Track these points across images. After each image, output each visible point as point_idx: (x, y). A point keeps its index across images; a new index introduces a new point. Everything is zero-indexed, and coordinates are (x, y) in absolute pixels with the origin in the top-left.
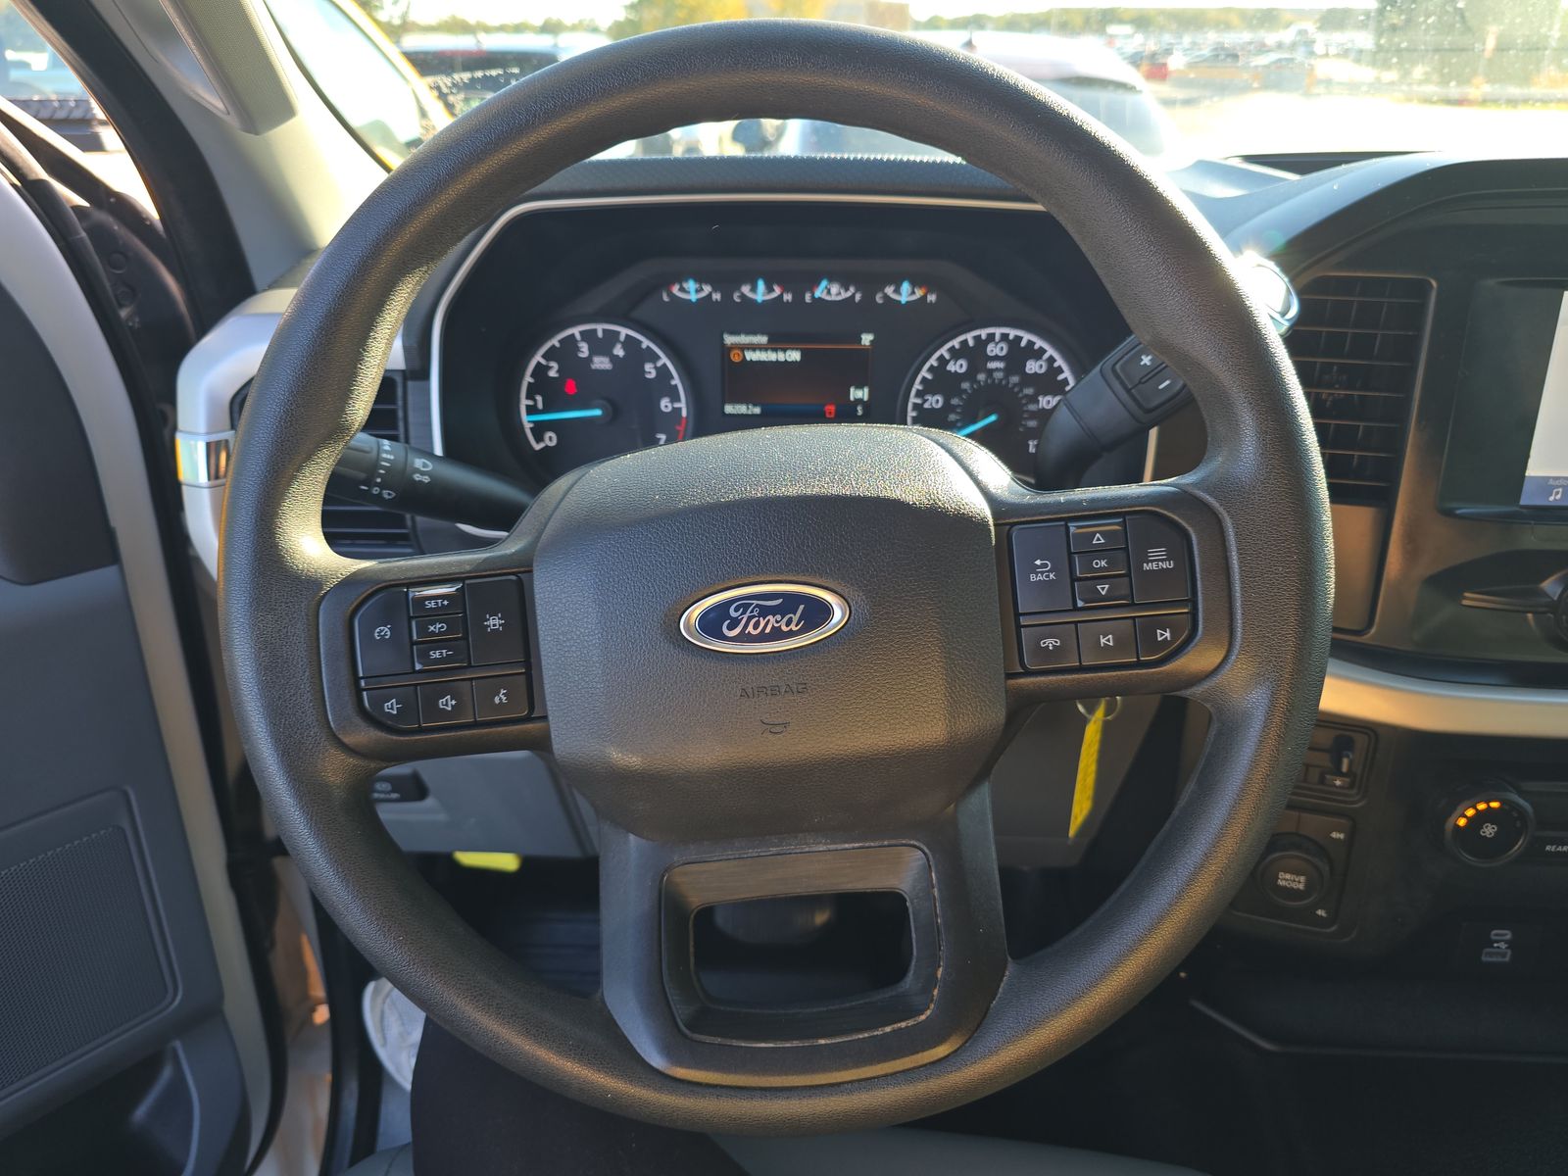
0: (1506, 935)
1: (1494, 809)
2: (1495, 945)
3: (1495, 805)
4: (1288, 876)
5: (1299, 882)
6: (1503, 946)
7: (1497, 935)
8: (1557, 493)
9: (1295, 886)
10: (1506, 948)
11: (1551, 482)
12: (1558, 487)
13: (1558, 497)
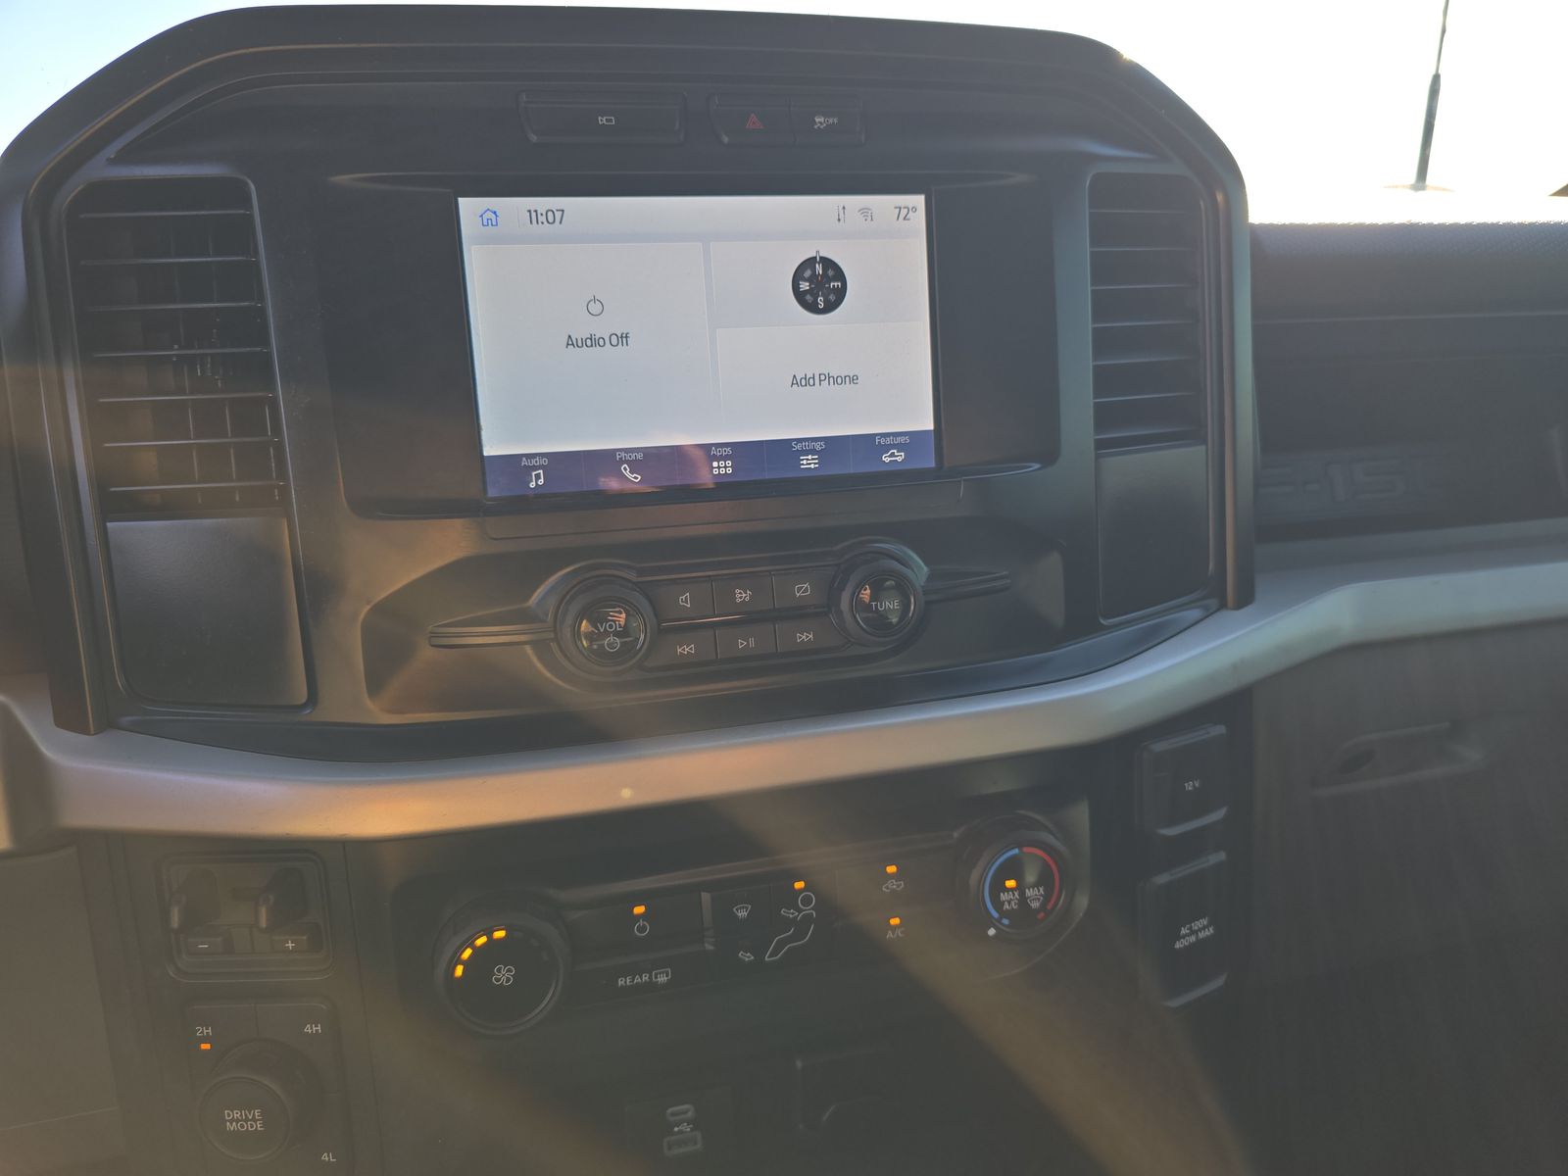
0: (686, 1112)
1: (500, 940)
2: (676, 1129)
3: (500, 934)
4: (237, 1114)
5: (254, 1120)
6: (686, 1128)
7: (673, 1114)
8: (538, 477)
9: (248, 1126)
10: (692, 1130)
11: (524, 462)
12: (536, 468)
13: (541, 482)
